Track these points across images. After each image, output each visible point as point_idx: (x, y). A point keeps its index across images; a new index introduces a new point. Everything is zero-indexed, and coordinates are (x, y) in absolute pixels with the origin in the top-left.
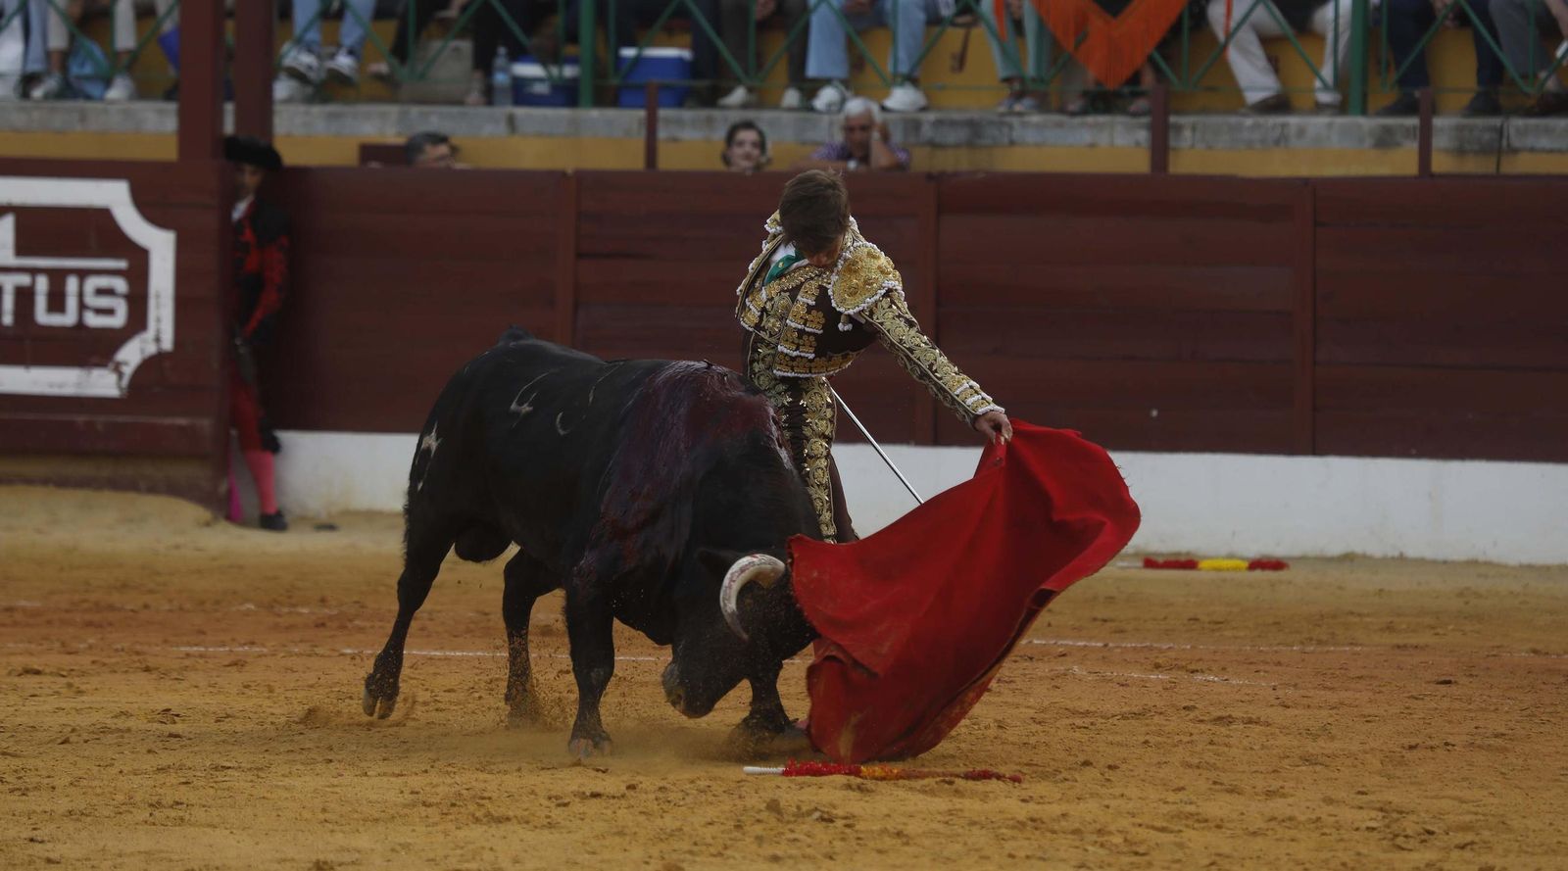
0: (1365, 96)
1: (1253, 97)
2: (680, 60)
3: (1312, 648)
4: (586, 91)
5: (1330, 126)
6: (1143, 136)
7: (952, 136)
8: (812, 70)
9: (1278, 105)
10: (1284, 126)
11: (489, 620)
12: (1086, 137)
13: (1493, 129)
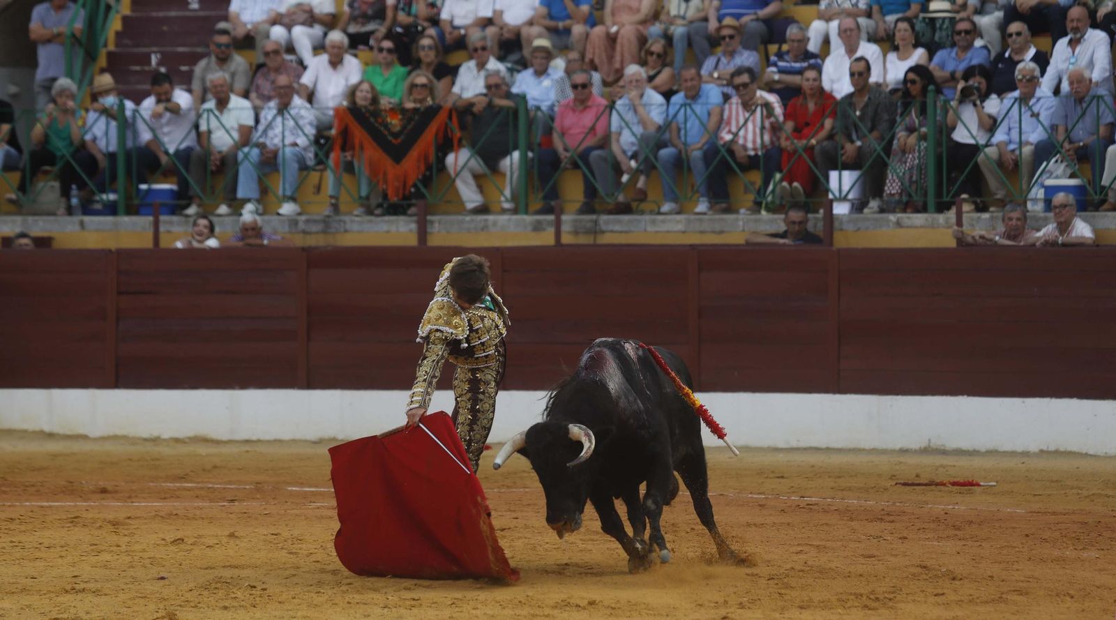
0: (527, 205)
1: (470, 206)
2: (171, 191)
3: (504, 490)
4: (121, 208)
5: (510, 220)
6: (414, 226)
7: (314, 228)
8: (240, 194)
9: (483, 210)
10: (486, 220)
11: (73, 486)
12: (385, 227)
13: (591, 221)
